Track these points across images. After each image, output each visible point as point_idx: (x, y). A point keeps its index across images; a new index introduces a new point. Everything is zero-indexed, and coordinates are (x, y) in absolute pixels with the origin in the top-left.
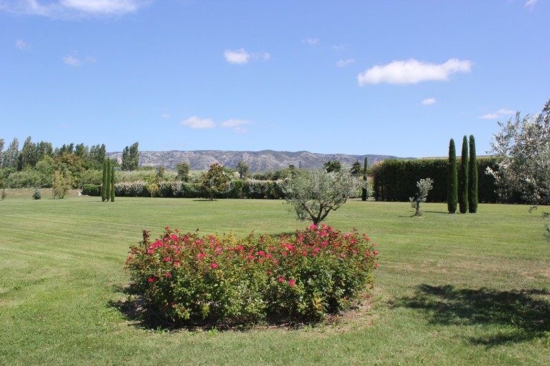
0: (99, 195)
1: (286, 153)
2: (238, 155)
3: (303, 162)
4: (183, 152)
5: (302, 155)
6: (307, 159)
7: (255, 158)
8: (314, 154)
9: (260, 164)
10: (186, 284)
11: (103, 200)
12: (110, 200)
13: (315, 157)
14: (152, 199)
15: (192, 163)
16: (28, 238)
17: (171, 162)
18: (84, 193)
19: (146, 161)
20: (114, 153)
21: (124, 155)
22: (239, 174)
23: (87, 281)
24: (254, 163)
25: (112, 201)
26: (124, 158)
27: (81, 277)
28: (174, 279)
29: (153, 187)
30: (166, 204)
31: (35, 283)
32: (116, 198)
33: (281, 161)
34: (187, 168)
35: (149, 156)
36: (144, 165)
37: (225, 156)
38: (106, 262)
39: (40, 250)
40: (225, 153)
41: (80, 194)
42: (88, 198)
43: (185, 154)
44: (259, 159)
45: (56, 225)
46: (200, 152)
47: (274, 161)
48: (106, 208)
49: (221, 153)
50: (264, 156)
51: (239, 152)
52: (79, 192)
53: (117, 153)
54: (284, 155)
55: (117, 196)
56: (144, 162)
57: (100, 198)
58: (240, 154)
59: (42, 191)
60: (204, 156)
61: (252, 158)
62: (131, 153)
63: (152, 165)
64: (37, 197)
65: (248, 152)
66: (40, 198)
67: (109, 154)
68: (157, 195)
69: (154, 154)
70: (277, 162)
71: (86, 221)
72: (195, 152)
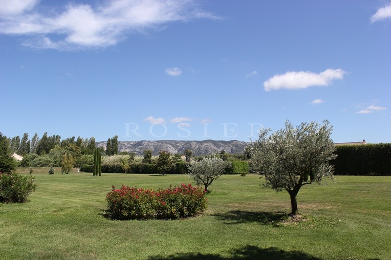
0: (91, 172)
1: (222, 142)
2: (188, 144)
3: (234, 148)
4: (149, 141)
5: (233, 143)
6: (236, 146)
7: (200, 146)
8: (242, 142)
9: (203, 149)
10: (127, 204)
11: (94, 175)
12: (98, 175)
13: (242, 144)
14: (125, 174)
15: (155, 149)
16: (56, 194)
17: (141, 148)
18: (81, 170)
19: (124, 148)
20: (101, 142)
21: (108, 144)
22: (185, 158)
23: (89, 208)
24: (199, 149)
25: (100, 175)
26: (108, 146)
27: (87, 207)
28: (122, 201)
29: (126, 166)
30: (133, 178)
31: (68, 208)
32: (102, 174)
33: (219, 147)
34: (150, 153)
35: (126, 144)
36: (122, 151)
37: (178, 144)
38: (97, 202)
39: (64, 198)
40: (179, 142)
41: (79, 171)
42: (84, 174)
43: (151, 143)
44: (203, 146)
45: (69, 188)
46: (162, 142)
47: (213, 147)
48: (96, 179)
49: (176, 142)
50: (206, 144)
51: (189, 142)
52: (78, 170)
53: (103, 142)
54: (220, 143)
55: (103, 172)
56: (122, 149)
57: (92, 174)
58: (189, 143)
59: (54, 169)
60: (164, 144)
61: (197, 146)
62: (112, 143)
63: (127, 151)
64: (51, 173)
65: (195, 141)
66: (53, 173)
67: (98, 143)
68: (129, 172)
69: (129, 142)
70: (215, 148)
71: (85, 186)
72: (157, 142)
